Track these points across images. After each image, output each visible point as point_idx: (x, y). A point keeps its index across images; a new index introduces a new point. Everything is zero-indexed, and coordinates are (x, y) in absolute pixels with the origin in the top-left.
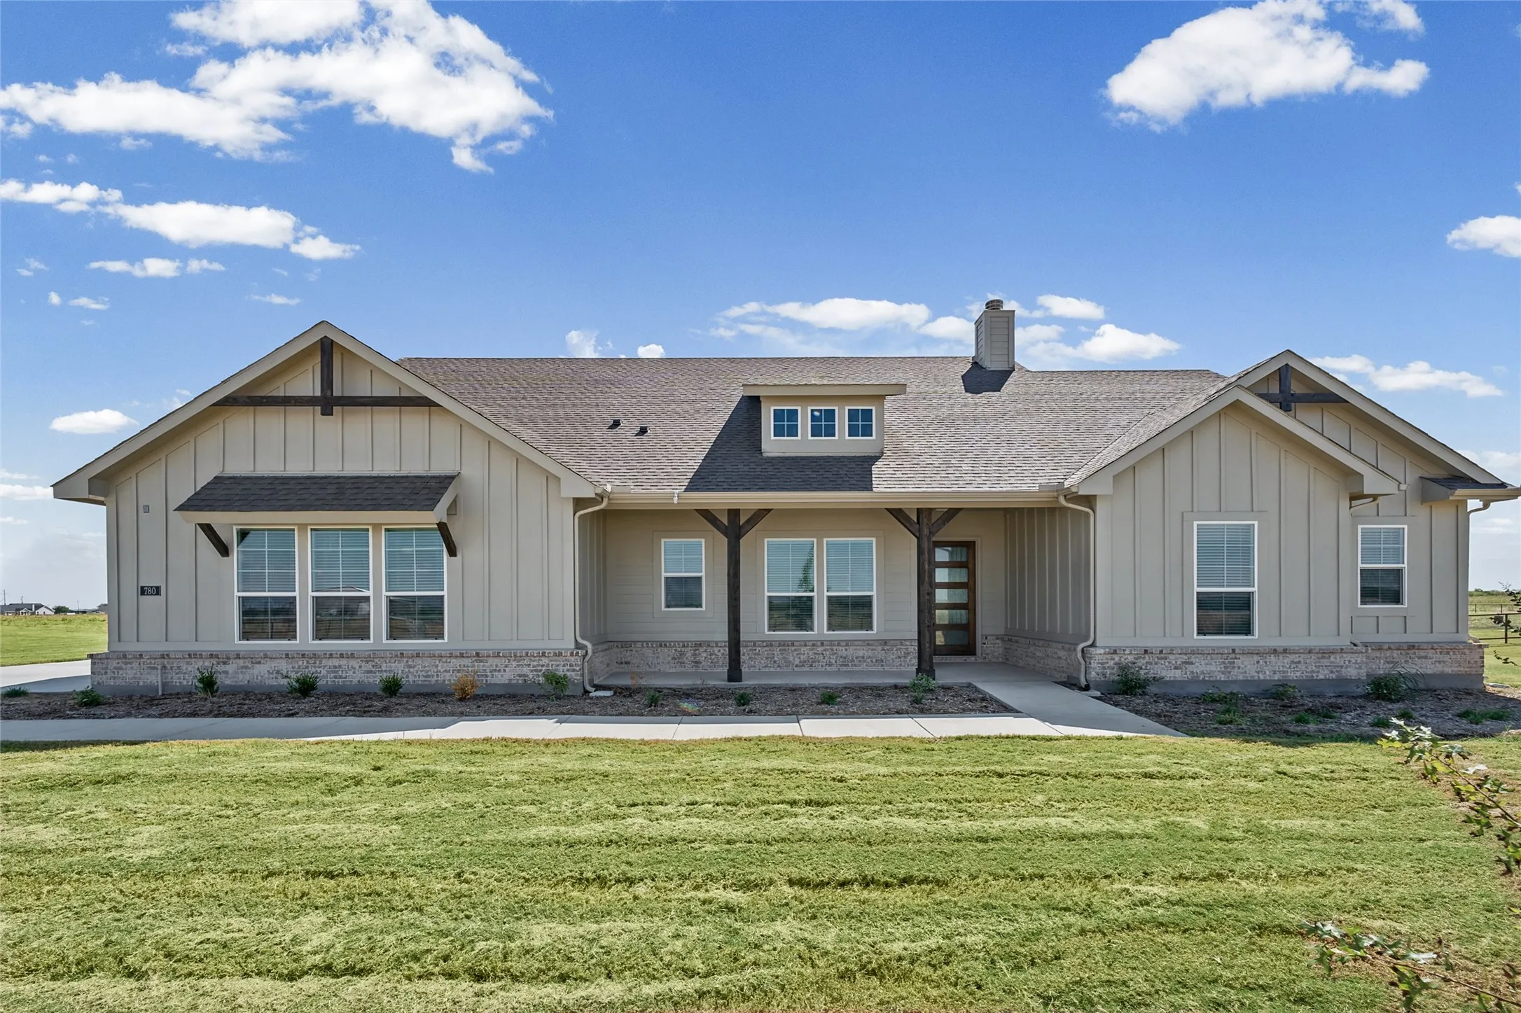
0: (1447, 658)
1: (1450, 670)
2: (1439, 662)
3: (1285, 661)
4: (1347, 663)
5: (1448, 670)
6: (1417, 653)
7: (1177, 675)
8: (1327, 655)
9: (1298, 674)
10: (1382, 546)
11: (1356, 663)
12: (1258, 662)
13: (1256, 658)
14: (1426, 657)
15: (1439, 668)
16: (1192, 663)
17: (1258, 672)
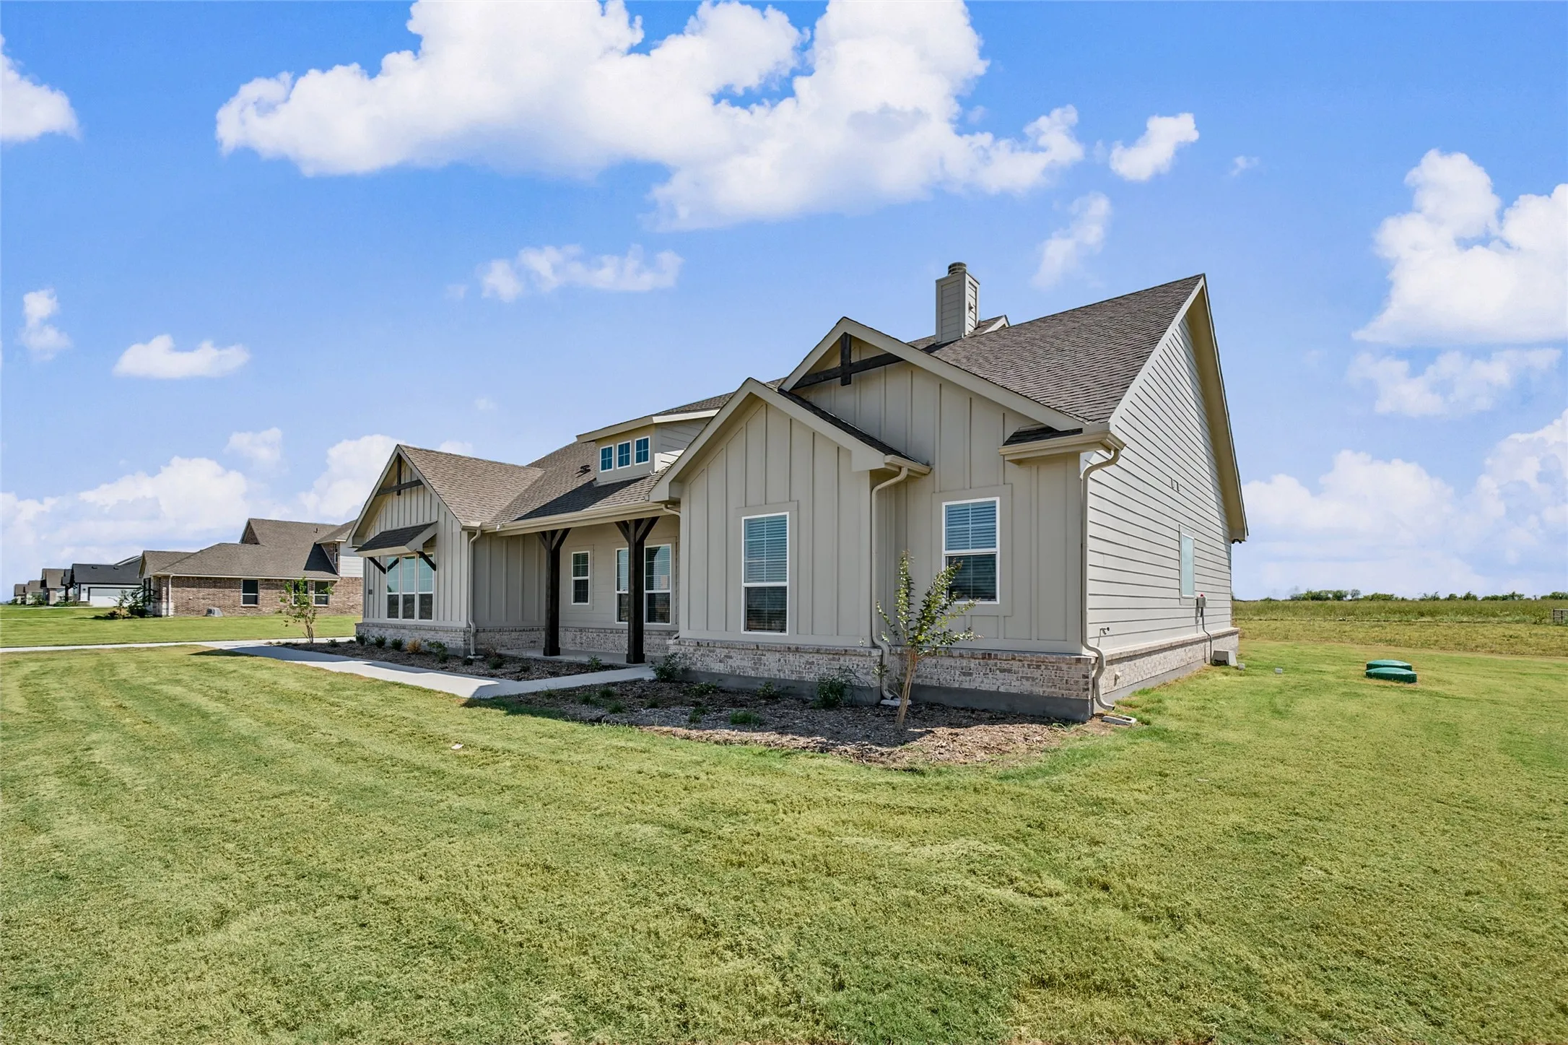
0: (1037, 674)
1: (1041, 690)
2: (1027, 679)
3: (802, 661)
4: (855, 666)
5: (1038, 690)
6: (999, 665)
7: (718, 667)
8: (837, 657)
9: (812, 675)
10: (970, 526)
11: (863, 668)
12: (779, 660)
13: (778, 655)
14: (1009, 671)
15: (1026, 687)
16: (731, 658)
17: (779, 671)
